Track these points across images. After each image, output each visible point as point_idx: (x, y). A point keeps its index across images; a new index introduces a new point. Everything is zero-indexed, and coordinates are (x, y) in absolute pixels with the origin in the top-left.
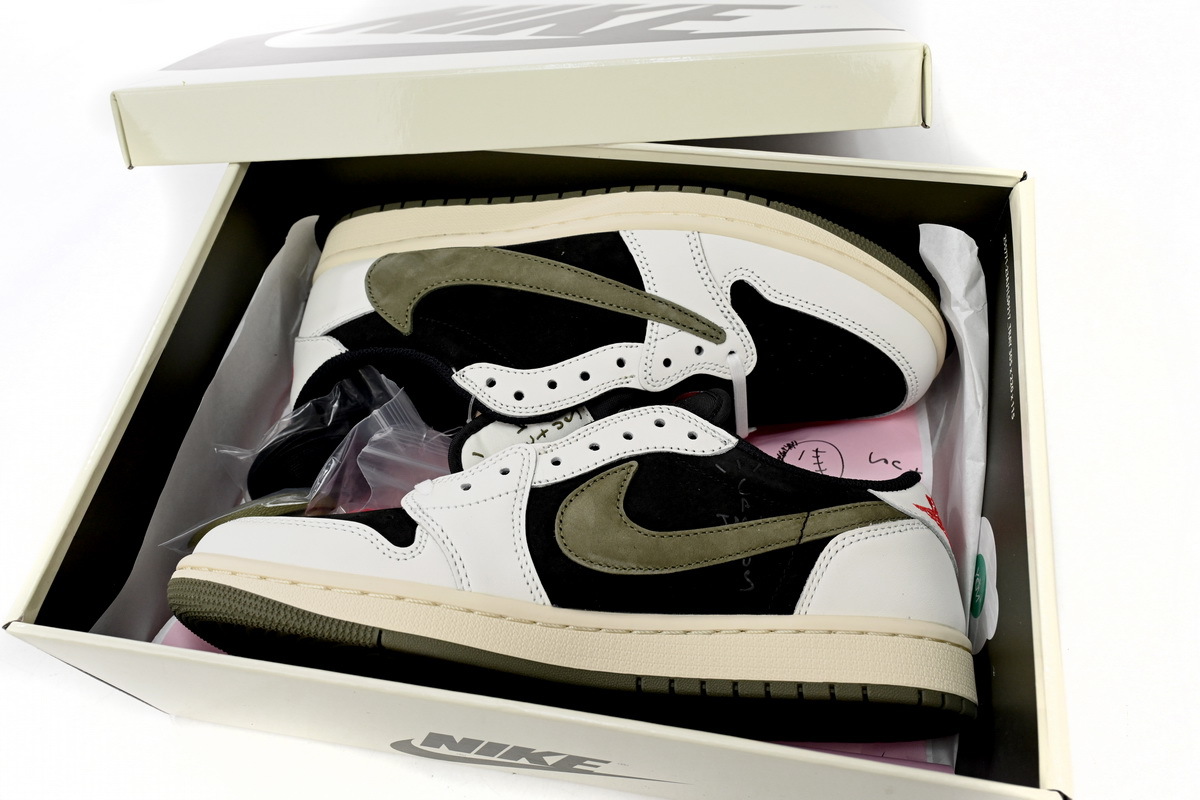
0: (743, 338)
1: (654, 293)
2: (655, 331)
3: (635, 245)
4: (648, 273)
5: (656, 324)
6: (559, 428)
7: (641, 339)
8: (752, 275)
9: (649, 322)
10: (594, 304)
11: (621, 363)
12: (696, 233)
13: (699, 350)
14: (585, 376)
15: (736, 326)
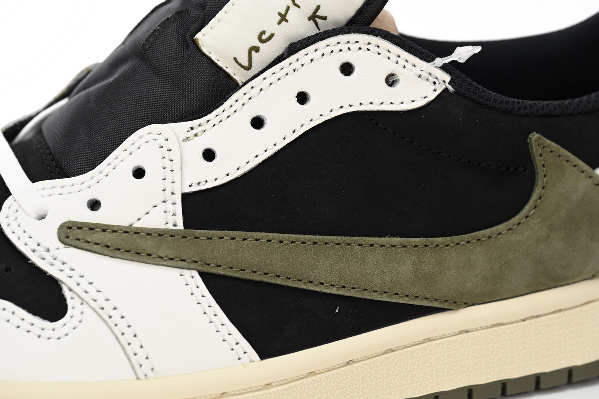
0: (29, 241)
1: (185, 272)
2: (169, 215)
3: (231, 340)
4: (201, 300)
5: (170, 227)
6: (263, 33)
7: (186, 198)
8: (40, 332)
9: (181, 226)
10: (271, 236)
11: (209, 155)
12: (141, 376)
13: (94, 205)
14: (257, 123)
15: (46, 255)
